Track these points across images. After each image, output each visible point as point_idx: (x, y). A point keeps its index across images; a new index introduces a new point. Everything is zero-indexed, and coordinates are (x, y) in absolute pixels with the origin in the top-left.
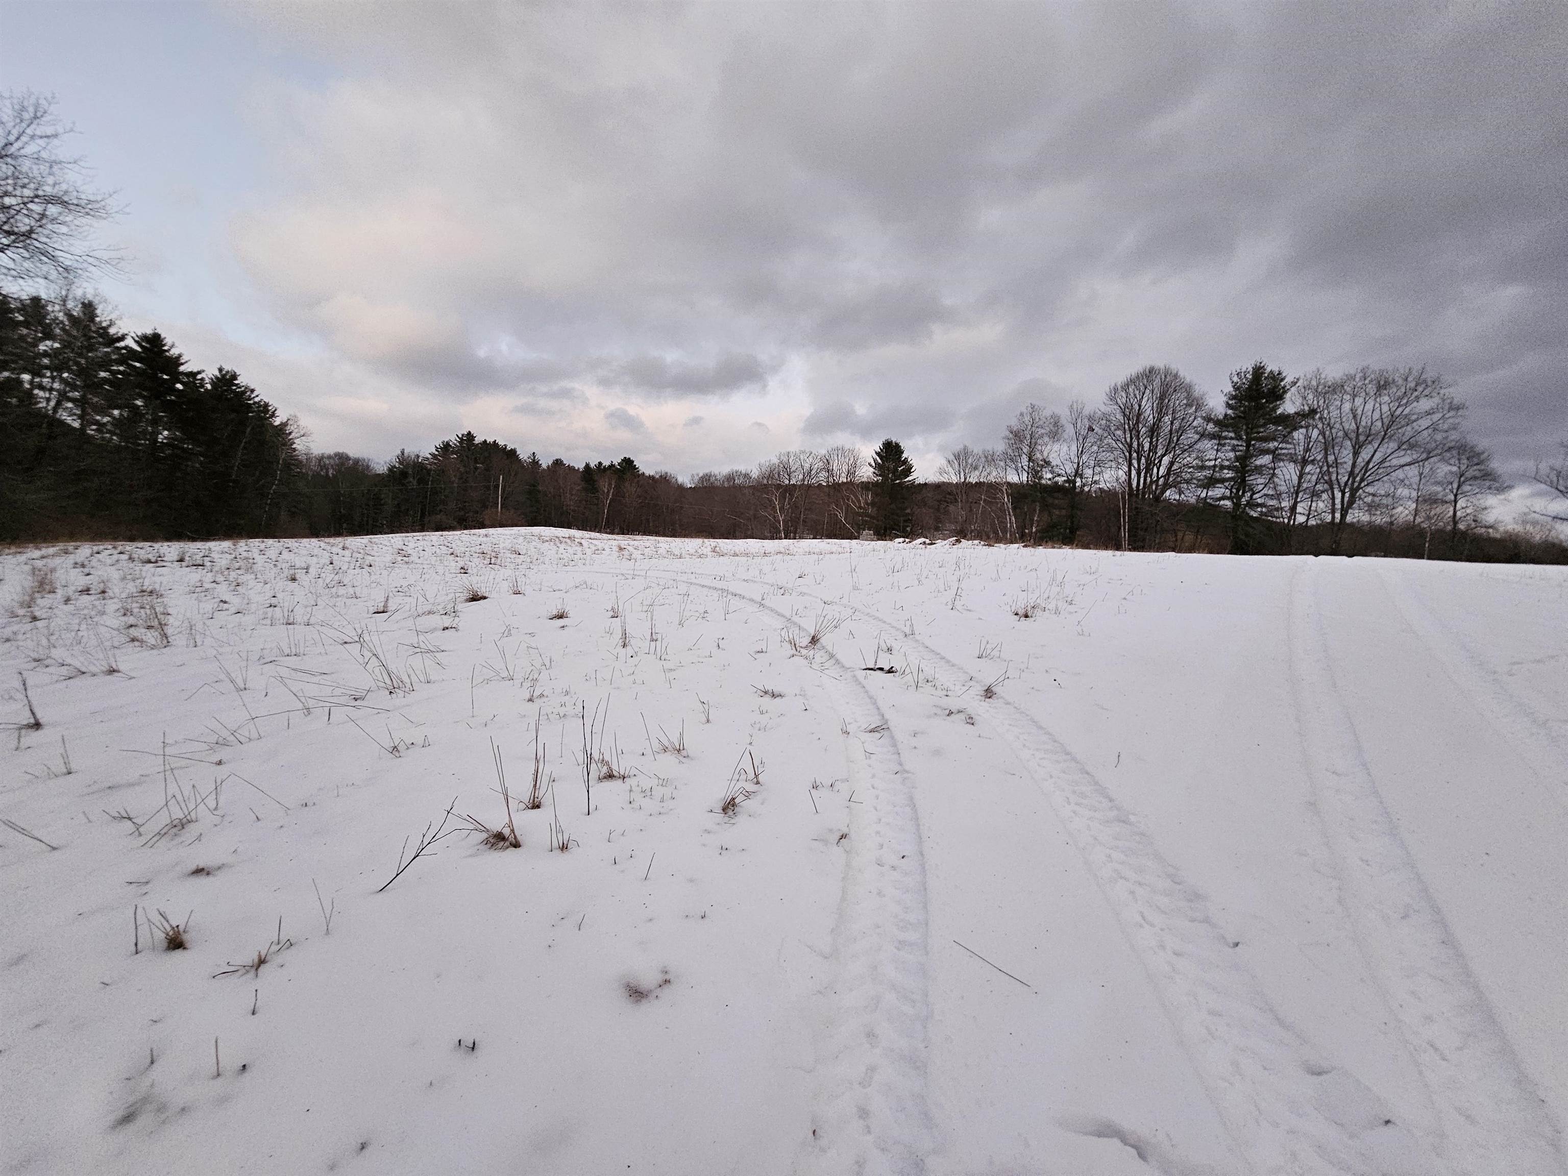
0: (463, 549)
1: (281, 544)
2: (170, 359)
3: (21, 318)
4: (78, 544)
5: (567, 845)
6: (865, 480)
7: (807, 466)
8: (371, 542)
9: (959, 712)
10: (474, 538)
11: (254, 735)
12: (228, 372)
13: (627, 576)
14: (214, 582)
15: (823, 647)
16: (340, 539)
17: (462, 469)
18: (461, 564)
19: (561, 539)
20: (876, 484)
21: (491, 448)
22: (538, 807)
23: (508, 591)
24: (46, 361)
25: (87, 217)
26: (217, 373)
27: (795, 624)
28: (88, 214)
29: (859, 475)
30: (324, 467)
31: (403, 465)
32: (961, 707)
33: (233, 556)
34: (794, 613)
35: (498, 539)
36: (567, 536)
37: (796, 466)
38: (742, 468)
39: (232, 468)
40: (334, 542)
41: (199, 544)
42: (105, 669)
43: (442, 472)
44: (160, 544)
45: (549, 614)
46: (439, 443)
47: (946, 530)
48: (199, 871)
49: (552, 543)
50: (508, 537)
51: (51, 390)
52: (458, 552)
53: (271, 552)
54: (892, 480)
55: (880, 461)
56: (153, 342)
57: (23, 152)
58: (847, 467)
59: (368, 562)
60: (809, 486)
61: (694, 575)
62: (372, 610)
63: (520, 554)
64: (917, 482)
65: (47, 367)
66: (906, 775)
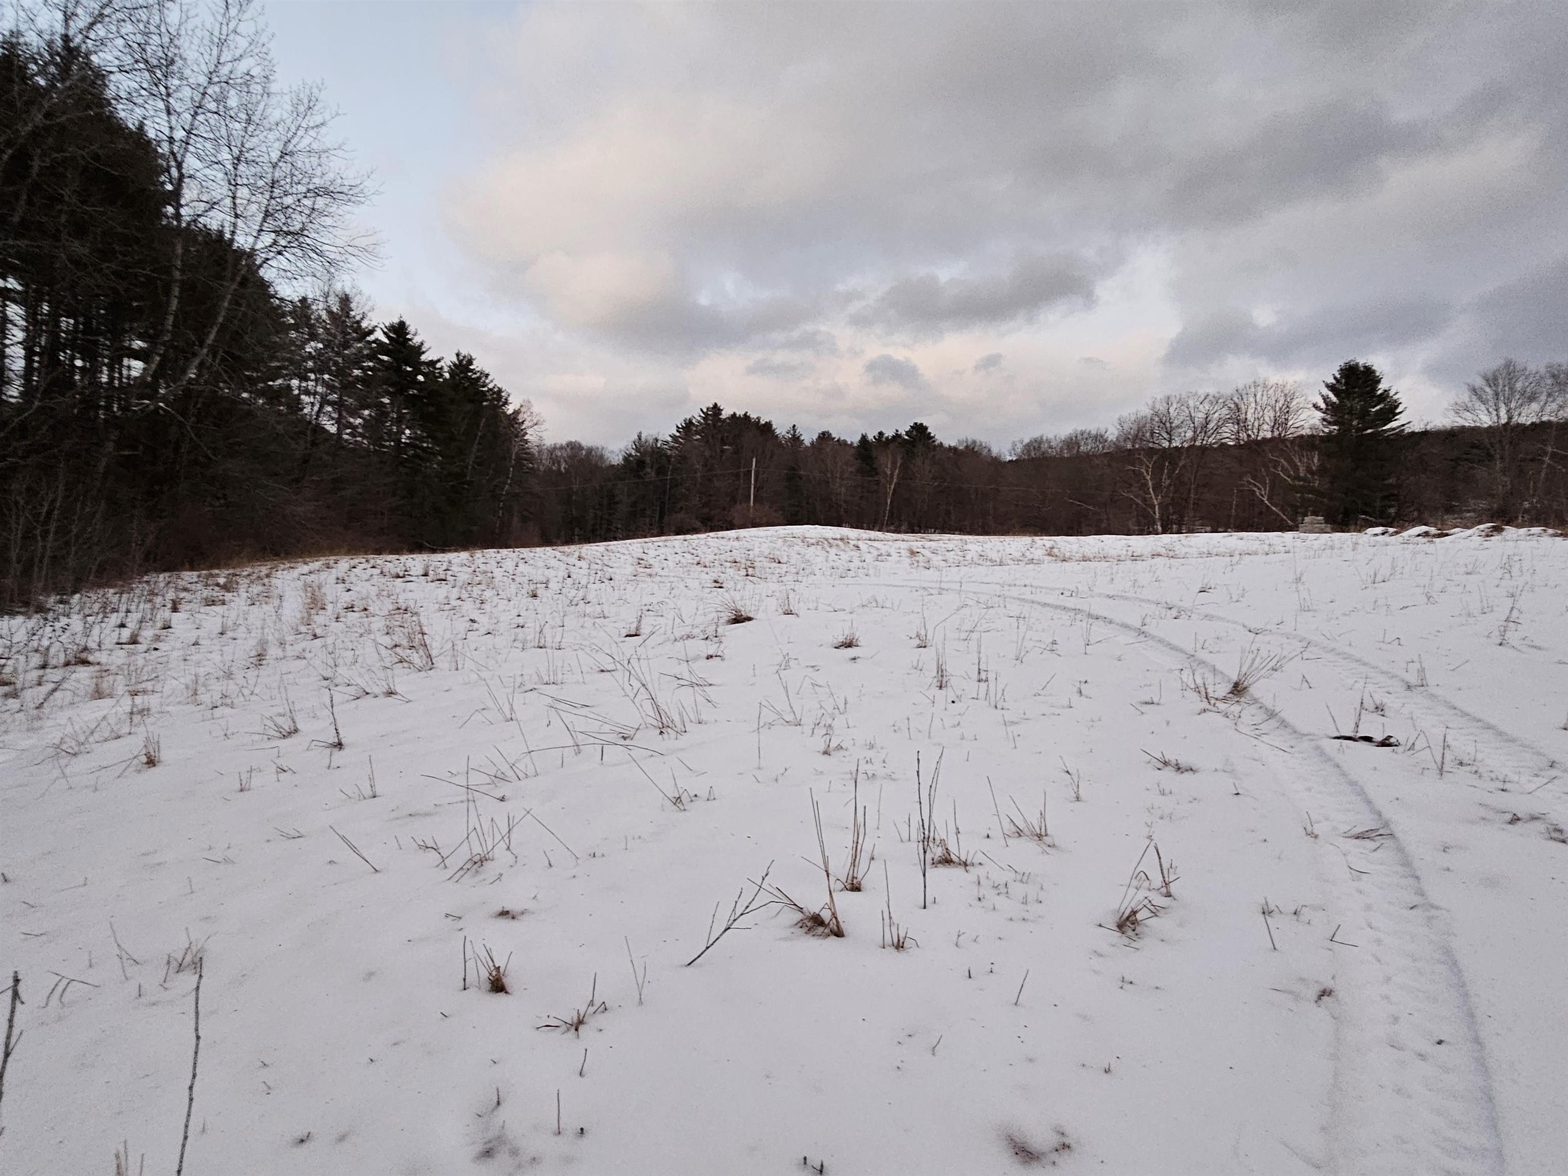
0: (712, 557)
1: (517, 553)
2: (413, 347)
3: (292, 321)
4: (338, 557)
5: (903, 943)
6: (1306, 432)
7: (1200, 417)
8: (607, 550)
9: (1534, 818)
10: (723, 542)
11: (531, 772)
12: (464, 357)
13: (931, 591)
14: (459, 598)
15: (1256, 701)
16: (573, 548)
17: (707, 454)
18: (714, 576)
19: (831, 541)
20: (1329, 438)
21: (742, 423)
22: (857, 889)
23: (777, 610)
24: (310, 364)
25: (348, 204)
26: (455, 360)
27: (1202, 663)
28: (350, 200)
29: (1296, 425)
30: (555, 460)
31: (640, 452)
32: (1537, 809)
33: (473, 569)
34: (1199, 646)
35: (752, 543)
36: (839, 537)
37: (1181, 418)
38: (1092, 427)
39: (466, 467)
40: (569, 551)
41: (439, 556)
42: (385, 691)
43: (683, 458)
44: (406, 557)
45: (835, 641)
46: (680, 422)
47: (1469, 511)
48: (504, 914)
49: (819, 547)
50: (764, 540)
51: (315, 393)
52: (707, 560)
53: (507, 564)
54: (1358, 430)
55: (1334, 399)
56: (399, 330)
57: (298, 148)
58: (1272, 414)
59: (608, 576)
60: (1204, 449)
61: (1028, 589)
62: (624, 632)
63: (779, 562)
64: (1408, 430)
65: (311, 371)
66: (1434, 912)
